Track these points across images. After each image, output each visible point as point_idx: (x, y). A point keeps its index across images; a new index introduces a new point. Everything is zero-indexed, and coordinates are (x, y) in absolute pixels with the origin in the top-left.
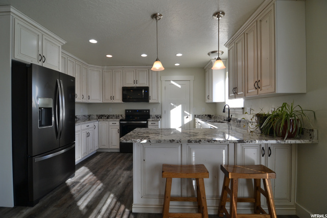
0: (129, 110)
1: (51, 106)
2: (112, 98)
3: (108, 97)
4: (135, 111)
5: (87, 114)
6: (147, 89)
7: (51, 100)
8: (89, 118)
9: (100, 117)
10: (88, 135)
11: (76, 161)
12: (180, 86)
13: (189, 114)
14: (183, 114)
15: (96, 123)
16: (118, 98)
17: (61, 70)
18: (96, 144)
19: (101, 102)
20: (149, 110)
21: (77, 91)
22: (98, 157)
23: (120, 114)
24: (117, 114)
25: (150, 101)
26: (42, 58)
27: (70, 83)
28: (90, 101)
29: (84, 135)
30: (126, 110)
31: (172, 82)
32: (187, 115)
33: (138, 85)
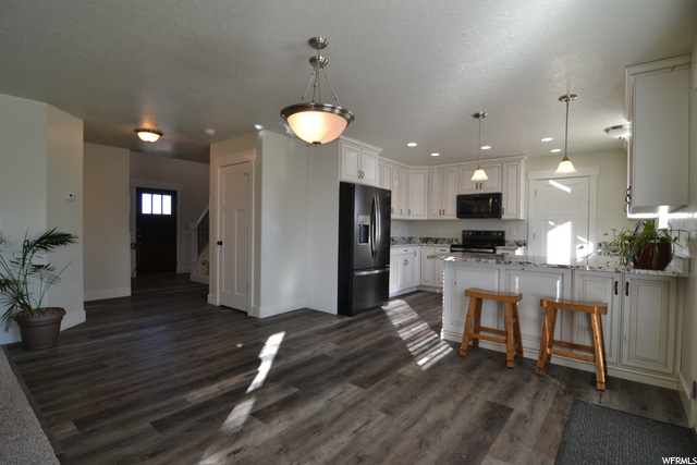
0: (468, 232)
1: (369, 224)
2: (442, 212)
3: (436, 211)
4: (479, 233)
5: (407, 236)
6: (497, 197)
7: (369, 218)
8: (410, 241)
9: (425, 240)
10: (406, 263)
11: (390, 291)
12: (568, 190)
13: (586, 241)
14: (575, 241)
15: (418, 249)
16: (451, 211)
17: (377, 184)
18: (417, 278)
19: (426, 218)
20: (503, 233)
21: (394, 205)
22: (419, 295)
23: (454, 237)
24: (450, 237)
25: (504, 217)
26: (361, 174)
27: (386, 197)
28: (410, 218)
29: (401, 262)
30: (464, 232)
31: (551, 182)
32: (582, 242)
33: (482, 191)
